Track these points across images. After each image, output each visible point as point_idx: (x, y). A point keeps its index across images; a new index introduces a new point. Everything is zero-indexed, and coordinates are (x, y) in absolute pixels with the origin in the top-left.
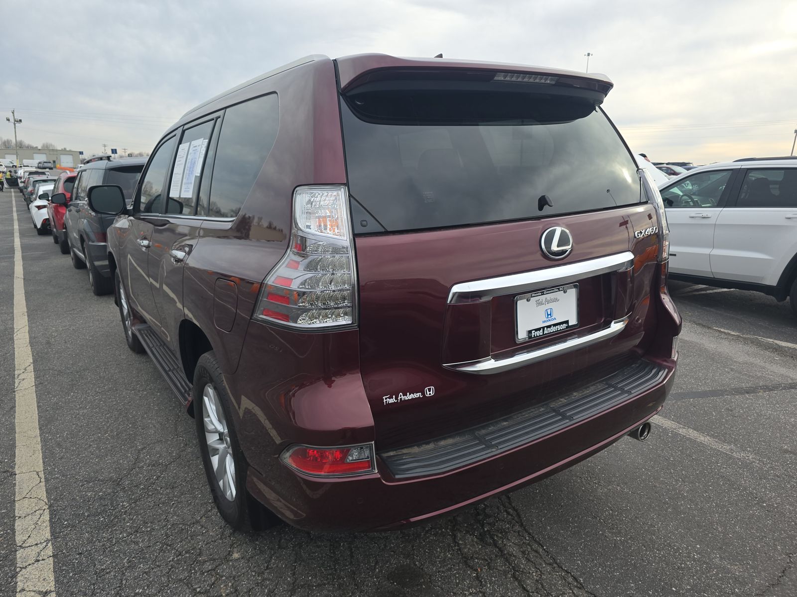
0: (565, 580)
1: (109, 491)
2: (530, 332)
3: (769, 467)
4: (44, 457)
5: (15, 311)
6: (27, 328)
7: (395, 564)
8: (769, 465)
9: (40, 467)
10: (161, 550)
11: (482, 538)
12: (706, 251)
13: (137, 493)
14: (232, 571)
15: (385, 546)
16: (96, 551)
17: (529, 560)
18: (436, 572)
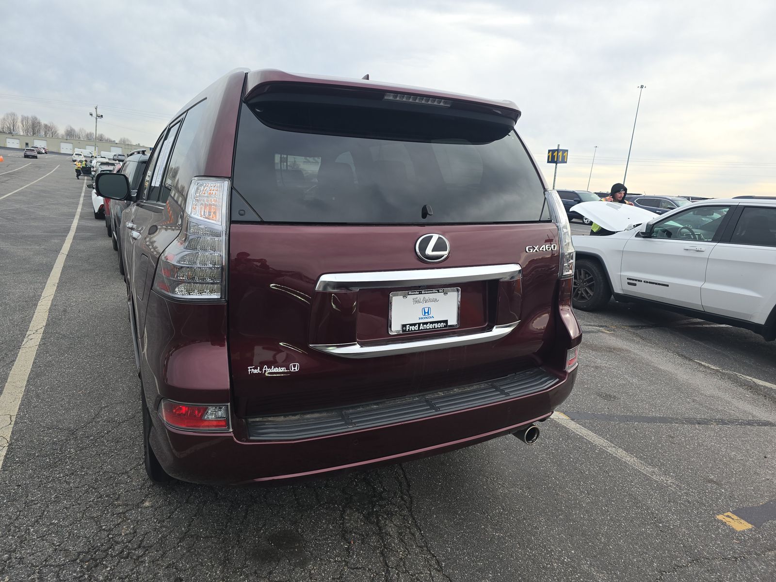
0: (428, 562)
1: (63, 438)
2: (404, 326)
3: (684, 493)
4: (22, 404)
5: (48, 282)
6: (53, 296)
7: (280, 528)
8: (685, 491)
9: (15, 411)
10: (87, 491)
11: (367, 518)
12: (697, 284)
13: (86, 443)
14: (138, 516)
15: (278, 512)
16: (33, 485)
17: (402, 541)
18: (312, 539)
